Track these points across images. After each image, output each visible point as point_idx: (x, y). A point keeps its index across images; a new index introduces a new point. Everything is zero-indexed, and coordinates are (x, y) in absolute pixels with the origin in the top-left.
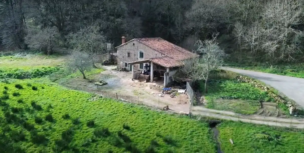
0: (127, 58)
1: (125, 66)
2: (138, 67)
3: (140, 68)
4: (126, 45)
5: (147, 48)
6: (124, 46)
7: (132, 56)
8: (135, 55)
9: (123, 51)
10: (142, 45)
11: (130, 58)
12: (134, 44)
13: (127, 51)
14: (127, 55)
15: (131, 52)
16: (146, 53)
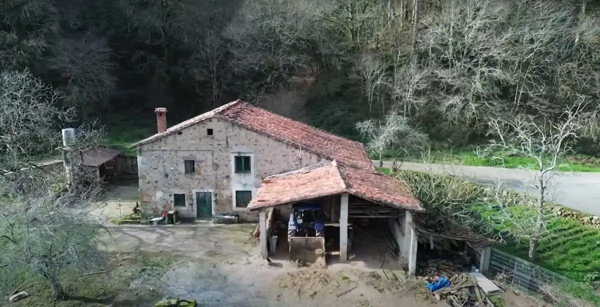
0: (183, 179)
1: (173, 205)
2: (231, 202)
3: (237, 205)
4: (179, 137)
5: (263, 140)
6: (171, 138)
7: (205, 169)
8: (216, 166)
9: (165, 156)
10: (243, 132)
11: (197, 176)
12: (210, 132)
13: (180, 154)
14: (182, 168)
15: (198, 156)
16: (260, 156)
